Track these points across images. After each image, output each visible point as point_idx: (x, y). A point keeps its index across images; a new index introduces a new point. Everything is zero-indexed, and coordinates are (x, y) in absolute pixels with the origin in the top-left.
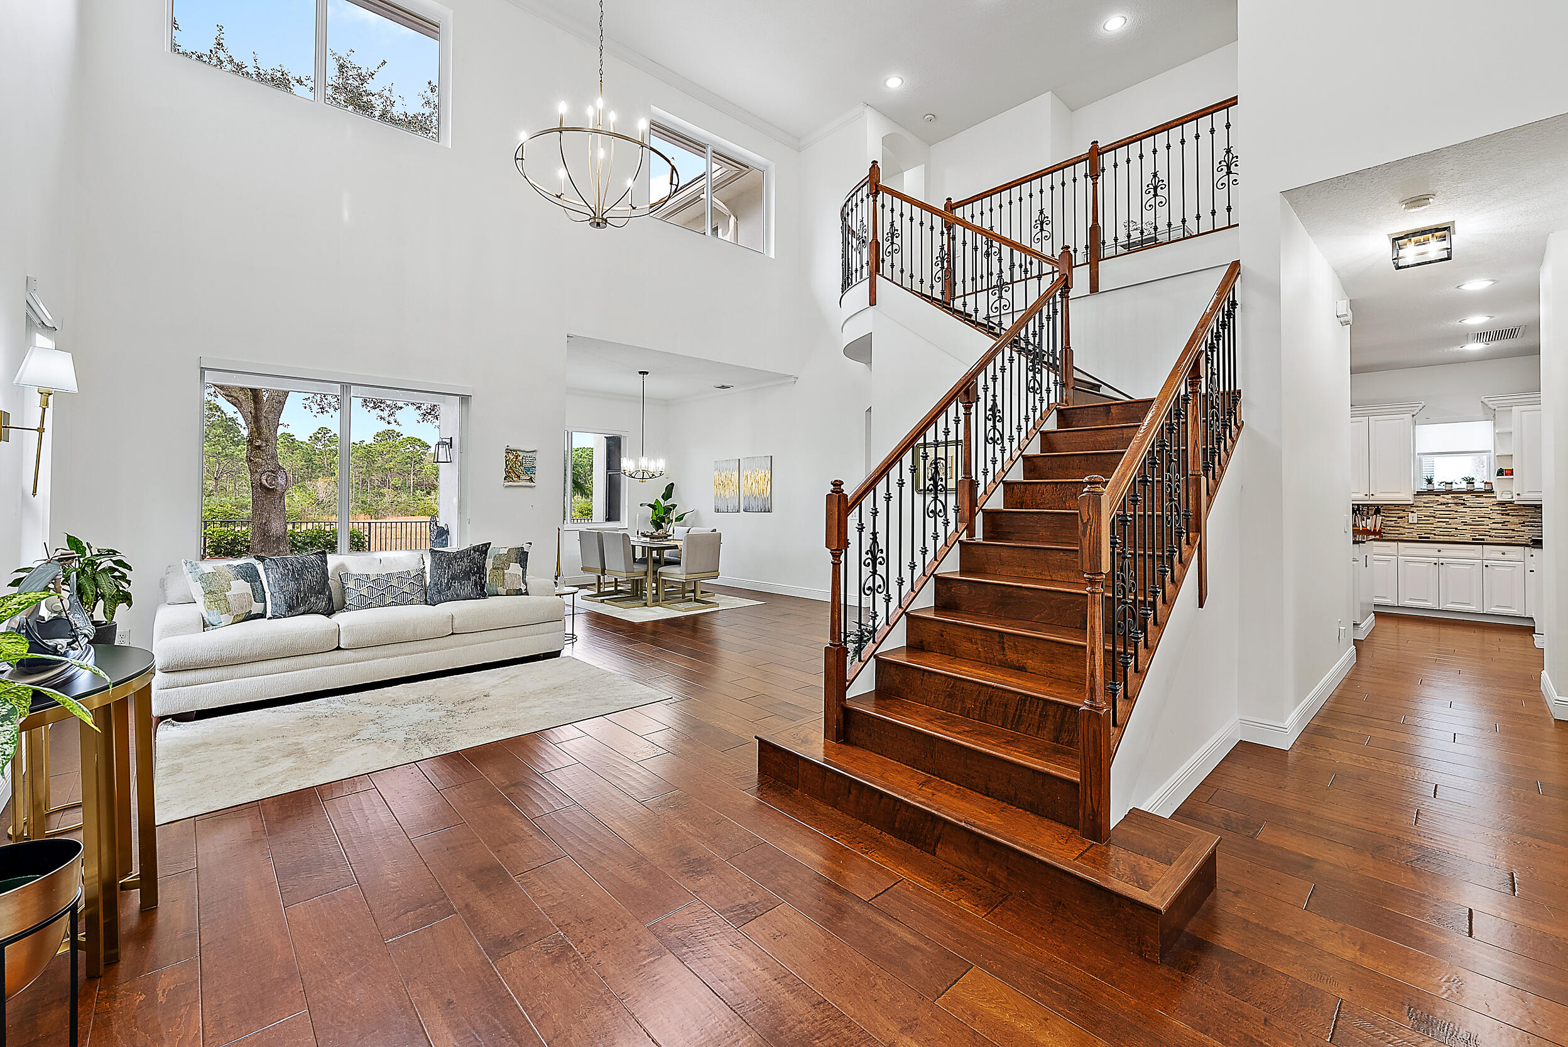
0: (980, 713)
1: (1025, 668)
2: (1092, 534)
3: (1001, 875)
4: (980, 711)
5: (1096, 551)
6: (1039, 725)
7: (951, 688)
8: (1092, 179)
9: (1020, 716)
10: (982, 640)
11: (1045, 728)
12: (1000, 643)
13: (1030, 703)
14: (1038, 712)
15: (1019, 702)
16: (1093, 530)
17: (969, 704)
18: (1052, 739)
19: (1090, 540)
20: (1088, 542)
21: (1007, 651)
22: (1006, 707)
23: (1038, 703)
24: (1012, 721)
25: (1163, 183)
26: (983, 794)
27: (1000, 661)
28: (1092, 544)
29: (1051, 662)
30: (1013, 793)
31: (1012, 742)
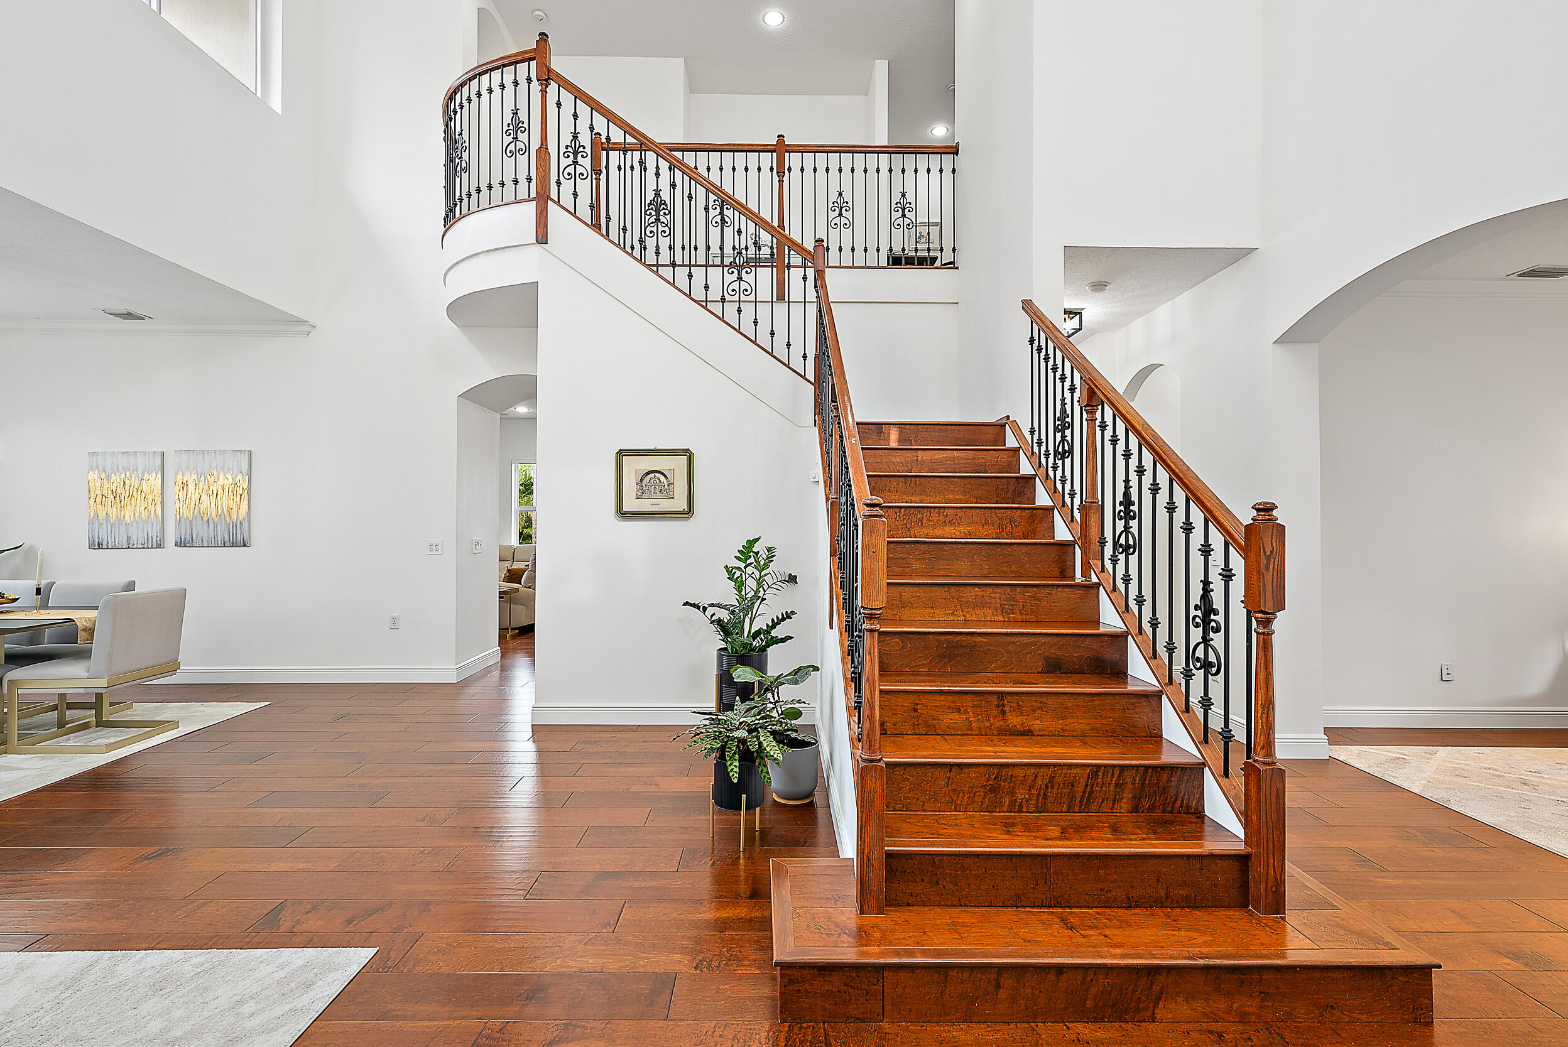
0: (1037, 802)
1: (1032, 732)
2: (1276, 567)
3: (1251, 1006)
4: (1038, 799)
5: (1280, 587)
6: (1115, 797)
7: (995, 779)
8: (779, 176)
9: (1091, 792)
10: (974, 706)
11: (1122, 799)
12: (998, 706)
13: (1103, 774)
14: (1113, 782)
15: (1089, 775)
16: (1276, 563)
17: (1021, 794)
18: (1131, 811)
19: (1273, 575)
20: (1271, 577)
21: (1009, 715)
22: (1073, 786)
23: (1113, 772)
24: (1081, 801)
25: (848, 205)
26: (1124, 907)
27: (999, 729)
28: (1275, 579)
29: (1064, 718)
30: (1163, 893)
31: (1080, 830)
